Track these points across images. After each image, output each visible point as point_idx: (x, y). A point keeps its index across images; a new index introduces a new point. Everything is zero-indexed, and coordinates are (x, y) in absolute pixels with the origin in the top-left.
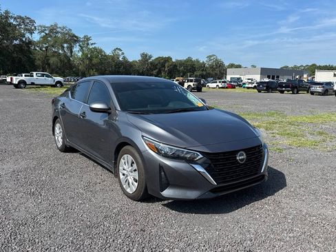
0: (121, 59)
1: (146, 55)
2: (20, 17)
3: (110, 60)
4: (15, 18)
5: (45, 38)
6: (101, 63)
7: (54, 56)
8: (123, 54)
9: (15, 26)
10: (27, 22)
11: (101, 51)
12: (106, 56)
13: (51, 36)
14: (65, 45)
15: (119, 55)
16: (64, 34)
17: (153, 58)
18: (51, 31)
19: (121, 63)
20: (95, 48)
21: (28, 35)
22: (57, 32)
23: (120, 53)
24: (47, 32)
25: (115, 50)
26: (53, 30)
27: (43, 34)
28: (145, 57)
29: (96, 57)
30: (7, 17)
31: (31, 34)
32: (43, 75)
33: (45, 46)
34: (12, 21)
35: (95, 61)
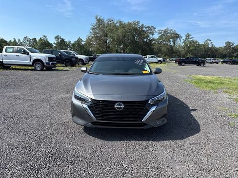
0: (209, 46)
1: (230, 43)
2: (148, 27)
3: (202, 48)
4: (146, 28)
5: (161, 37)
6: (195, 49)
7: (164, 46)
8: (212, 43)
9: (146, 32)
10: (152, 29)
11: (196, 42)
12: (199, 45)
13: (164, 36)
14: (171, 40)
15: (209, 44)
16: (171, 33)
17: (235, 45)
18: (165, 32)
19: (210, 49)
20: (193, 41)
21: (151, 36)
22: (168, 33)
23: (210, 42)
24: (162, 33)
25: (206, 41)
26: (166, 32)
27: (160, 34)
28: (228, 44)
29: (192, 46)
30: (142, 28)
31: (153, 35)
32: (152, 57)
33: (160, 41)
34: (144, 29)
35: (191, 48)
